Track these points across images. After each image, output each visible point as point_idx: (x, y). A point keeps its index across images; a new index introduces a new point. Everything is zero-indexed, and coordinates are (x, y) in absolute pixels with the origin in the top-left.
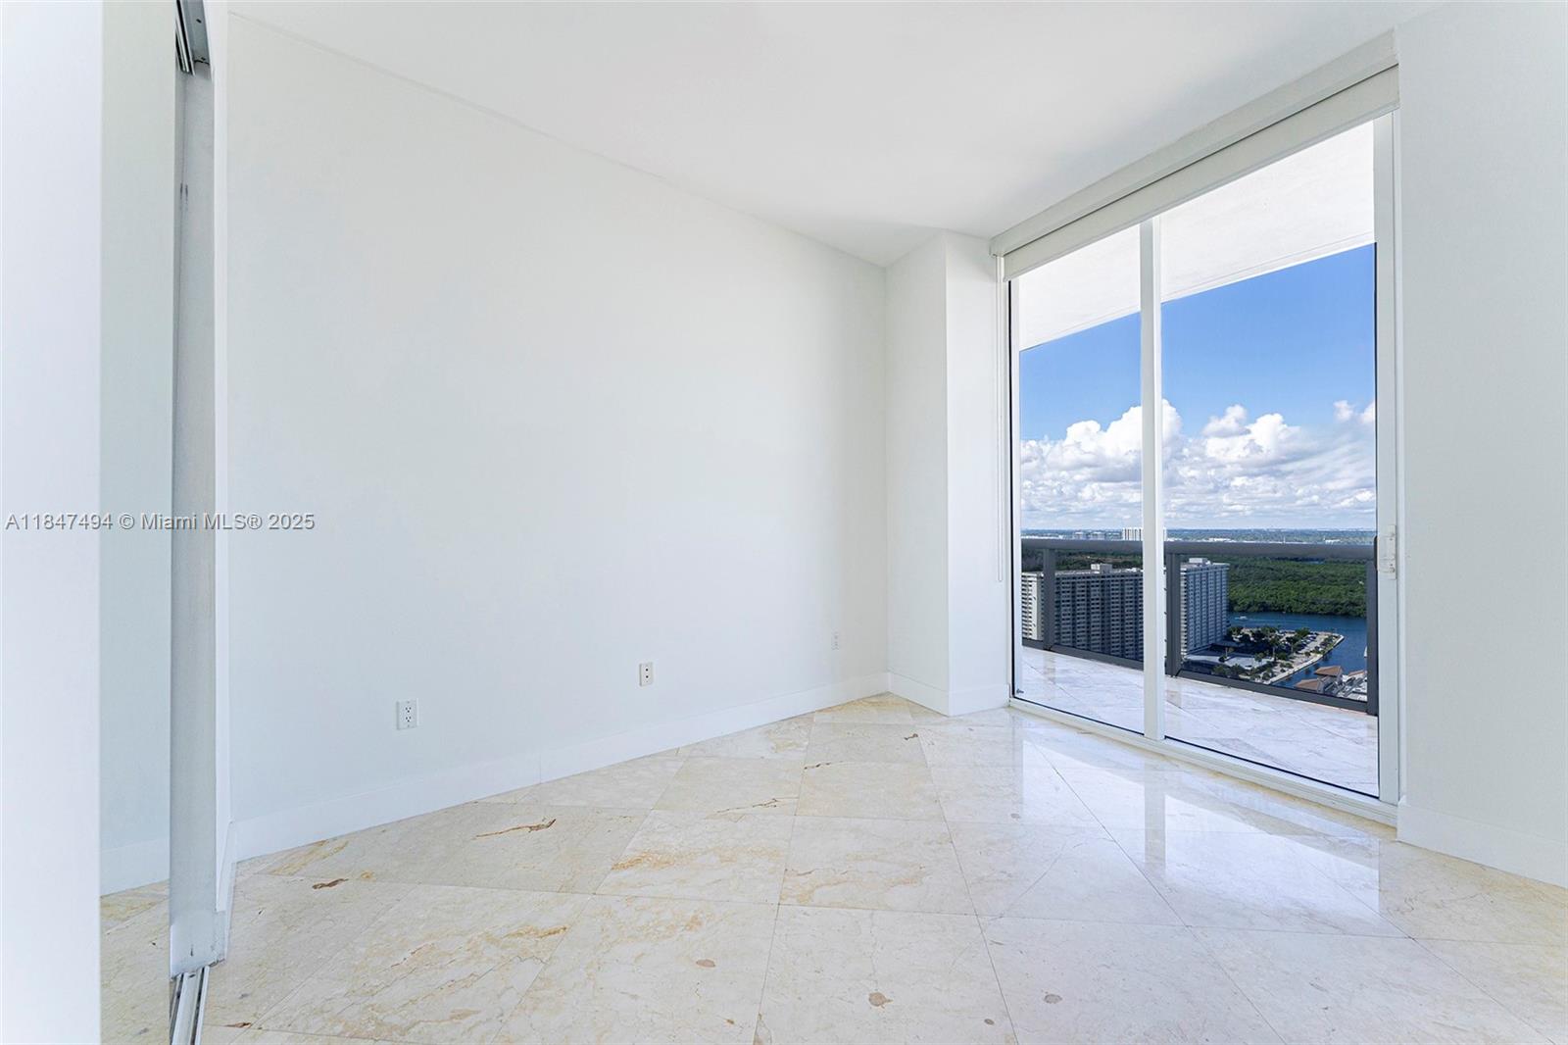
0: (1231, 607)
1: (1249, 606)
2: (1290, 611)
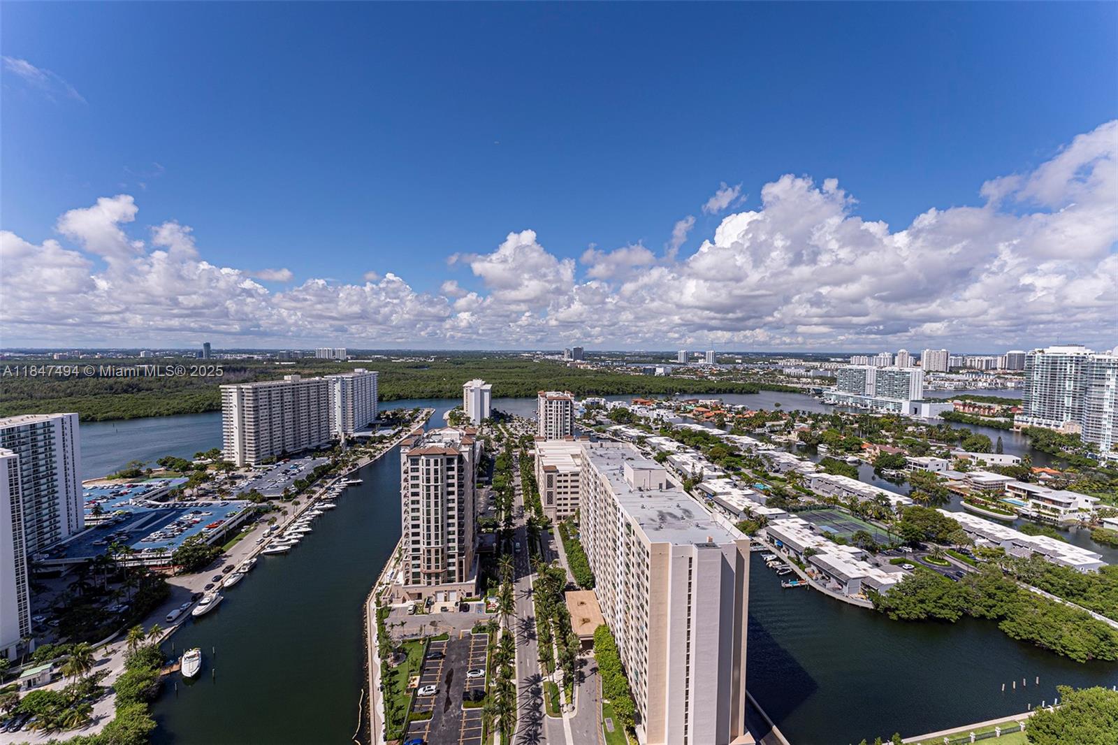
0: (380, 399)
1: (391, 397)
2: (412, 398)
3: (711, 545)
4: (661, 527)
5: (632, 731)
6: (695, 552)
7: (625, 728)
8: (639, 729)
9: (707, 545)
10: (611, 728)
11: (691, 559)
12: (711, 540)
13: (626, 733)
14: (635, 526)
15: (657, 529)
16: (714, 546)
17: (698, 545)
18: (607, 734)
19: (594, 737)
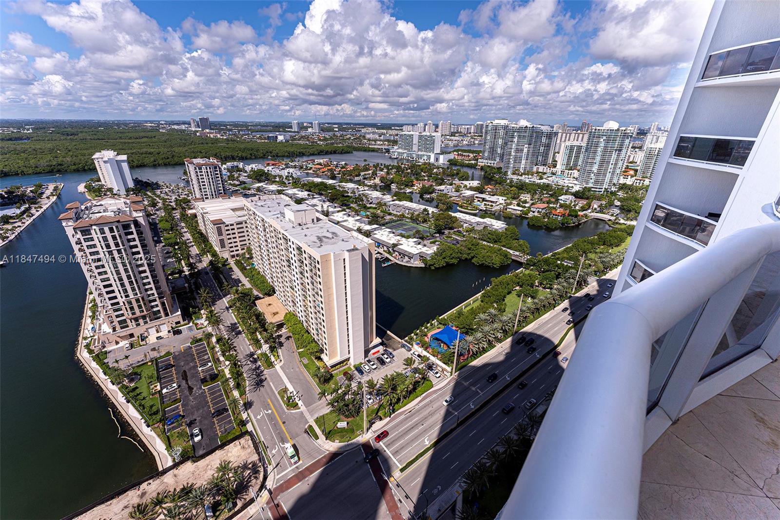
3: (355, 249)
4: (321, 245)
5: (319, 359)
6: (346, 255)
7: (314, 359)
8: (323, 356)
9: (353, 250)
10: (306, 361)
11: (344, 259)
12: (354, 246)
13: (316, 361)
14: (304, 247)
15: (319, 247)
16: (357, 249)
17: (348, 251)
18: (305, 366)
19: (297, 370)
